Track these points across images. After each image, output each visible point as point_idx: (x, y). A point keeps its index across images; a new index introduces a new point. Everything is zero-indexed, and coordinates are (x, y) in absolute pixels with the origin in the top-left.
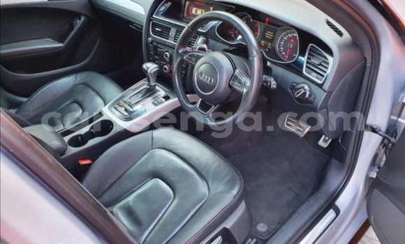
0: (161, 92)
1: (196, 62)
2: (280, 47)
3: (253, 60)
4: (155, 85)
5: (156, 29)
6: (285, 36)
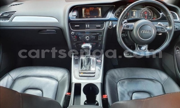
5: (75, 26)
6: (142, 12)
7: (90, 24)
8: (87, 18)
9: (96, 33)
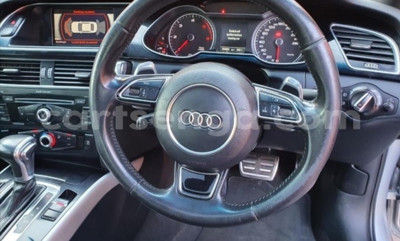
0: (50, 188)
1: (156, 97)
2: (259, 49)
3: (317, 49)
4: (34, 179)
5: (5, 70)
6: (263, 30)
7: (56, 65)
8: (69, 44)
9: (72, 98)
